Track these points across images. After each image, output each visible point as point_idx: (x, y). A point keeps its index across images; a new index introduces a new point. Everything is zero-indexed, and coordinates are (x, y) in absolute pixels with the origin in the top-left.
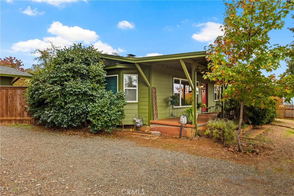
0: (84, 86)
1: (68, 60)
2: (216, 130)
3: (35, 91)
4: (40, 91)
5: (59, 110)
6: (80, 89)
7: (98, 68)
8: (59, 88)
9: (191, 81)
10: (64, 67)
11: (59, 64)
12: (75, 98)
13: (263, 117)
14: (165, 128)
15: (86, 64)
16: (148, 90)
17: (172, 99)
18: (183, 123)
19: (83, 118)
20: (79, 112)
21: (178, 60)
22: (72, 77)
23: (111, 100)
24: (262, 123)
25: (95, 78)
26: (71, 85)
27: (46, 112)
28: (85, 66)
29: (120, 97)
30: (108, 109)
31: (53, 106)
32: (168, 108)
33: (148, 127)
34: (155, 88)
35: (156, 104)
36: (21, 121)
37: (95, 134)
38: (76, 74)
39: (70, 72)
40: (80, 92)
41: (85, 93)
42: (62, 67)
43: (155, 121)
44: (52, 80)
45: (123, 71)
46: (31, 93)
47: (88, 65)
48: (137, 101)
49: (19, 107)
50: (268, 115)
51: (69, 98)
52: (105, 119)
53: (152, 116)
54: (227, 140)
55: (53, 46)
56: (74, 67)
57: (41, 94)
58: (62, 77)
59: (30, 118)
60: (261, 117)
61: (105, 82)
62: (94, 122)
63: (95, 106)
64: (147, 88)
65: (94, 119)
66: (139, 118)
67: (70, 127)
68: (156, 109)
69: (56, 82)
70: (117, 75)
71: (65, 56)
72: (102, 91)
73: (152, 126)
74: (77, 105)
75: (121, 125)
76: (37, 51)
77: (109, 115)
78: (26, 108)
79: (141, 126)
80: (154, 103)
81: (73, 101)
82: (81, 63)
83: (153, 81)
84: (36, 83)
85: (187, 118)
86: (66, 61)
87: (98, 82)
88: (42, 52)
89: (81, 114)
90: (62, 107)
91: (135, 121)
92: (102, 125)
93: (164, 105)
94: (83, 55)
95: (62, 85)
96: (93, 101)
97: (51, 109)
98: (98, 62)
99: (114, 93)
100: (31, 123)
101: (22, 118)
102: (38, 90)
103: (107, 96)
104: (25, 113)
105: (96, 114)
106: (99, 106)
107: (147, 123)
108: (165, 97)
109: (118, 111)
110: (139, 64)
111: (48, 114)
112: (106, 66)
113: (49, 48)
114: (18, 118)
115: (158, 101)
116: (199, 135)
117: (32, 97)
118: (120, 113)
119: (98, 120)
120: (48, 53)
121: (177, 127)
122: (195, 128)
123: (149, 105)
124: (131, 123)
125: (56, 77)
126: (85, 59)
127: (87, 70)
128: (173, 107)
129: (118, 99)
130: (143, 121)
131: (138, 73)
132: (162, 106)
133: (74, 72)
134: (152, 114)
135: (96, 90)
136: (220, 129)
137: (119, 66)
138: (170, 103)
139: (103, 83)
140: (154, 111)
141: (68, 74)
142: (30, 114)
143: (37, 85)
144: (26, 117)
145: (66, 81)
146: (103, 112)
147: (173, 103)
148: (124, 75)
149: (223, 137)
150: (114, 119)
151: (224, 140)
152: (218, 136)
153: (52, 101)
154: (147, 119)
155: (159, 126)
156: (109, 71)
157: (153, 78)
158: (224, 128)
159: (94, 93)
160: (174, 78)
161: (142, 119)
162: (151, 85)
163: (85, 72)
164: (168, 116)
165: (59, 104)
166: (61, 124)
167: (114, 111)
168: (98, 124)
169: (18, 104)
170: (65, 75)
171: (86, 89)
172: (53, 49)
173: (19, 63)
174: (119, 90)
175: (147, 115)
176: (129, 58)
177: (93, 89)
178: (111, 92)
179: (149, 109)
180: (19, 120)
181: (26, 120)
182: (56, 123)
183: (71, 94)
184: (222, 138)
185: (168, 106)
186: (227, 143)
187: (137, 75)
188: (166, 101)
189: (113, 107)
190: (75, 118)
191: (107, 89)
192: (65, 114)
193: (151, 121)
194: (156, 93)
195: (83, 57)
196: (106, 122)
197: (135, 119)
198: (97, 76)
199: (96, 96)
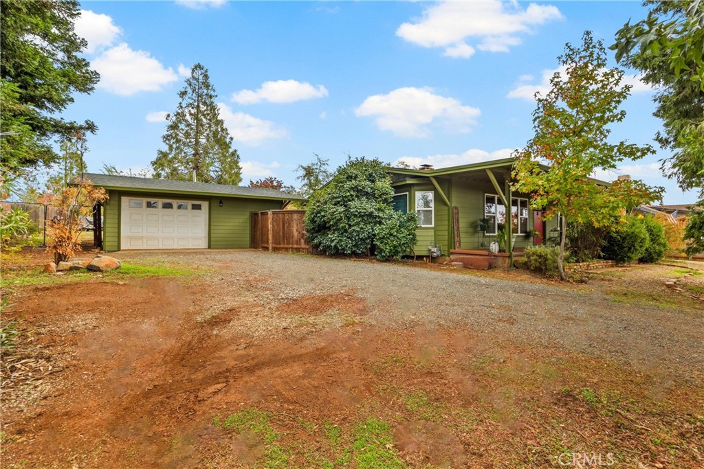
0: (369, 206)
1: (351, 177)
2: (535, 257)
3: (317, 214)
4: (322, 214)
5: (342, 234)
6: (365, 209)
7: (385, 185)
8: (343, 210)
9: (504, 197)
10: (348, 185)
11: (341, 182)
12: (360, 220)
13: (630, 248)
14: (470, 258)
15: (370, 180)
16: (447, 211)
17: (482, 223)
18: (494, 251)
19: (368, 244)
20: (364, 236)
21: (484, 170)
22: (357, 196)
23: (401, 222)
24: (630, 258)
25: (381, 197)
26: (357, 205)
27: (330, 236)
28: (369, 183)
29: (412, 219)
30: (397, 232)
31: (336, 229)
32: (477, 235)
33: (447, 258)
34: (456, 208)
35: (458, 228)
36: (298, 250)
37: (383, 261)
38: (360, 193)
39: (354, 191)
40: (365, 213)
41: (370, 215)
42: (345, 186)
43: (457, 250)
44: (335, 200)
45: (415, 188)
46: (312, 216)
47: (373, 181)
48: (433, 226)
49: (296, 234)
50: (641, 247)
51: (354, 220)
52: (394, 243)
53: (453, 244)
54: (551, 270)
55: (319, 159)
56: (358, 185)
57: (324, 216)
58: (346, 197)
59: (307, 247)
60: (626, 249)
61: (392, 202)
62: (382, 246)
63: (383, 228)
64: (447, 208)
65: (381, 243)
66: (436, 247)
67: (354, 255)
68: (459, 236)
69: (339, 202)
70: (408, 193)
71: (347, 173)
72: (390, 211)
73: (452, 257)
74: (362, 228)
75: (412, 255)
76: (301, 168)
77: (398, 238)
78: (303, 234)
79: (438, 256)
80: (456, 228)
81: (358, 224)
82: (365, 180)
83: (453, 199)
84: (318, 204)
85: (499, 245)
86: (349, 178)
87: (385, 201)
88: (305, 169)
89: (366, 239)
90: (346, 231)
91: (430, 250)
92: (391, 250)
93: (471, 230)
94: (366, 170)
95: (346, 206)
96: (380, 223)
97: (334, 233)
98: (384, 177)
99: (404, 214)
100: (308, 253)
101: (299, 246)
102: (320, 213)
103: (396, 217)
104: (302, 241)
105: (384, 236)
106: (386, 228)
107: (446, 253)
108: (472, 219)
109: (409, 235)
110: (435, 177)
111: (332, 238)
112: (394, 183)
113: (313, 162)
114: (295, 246)
115: (461, 225)
116: (514, 266)
117: (313, 221)
118: (411, 236)
119: (386, 244)
120: (313, 169)
121: (485, 257)
122: (510, 257)
123: (448, 230)
124: (425, 253)
125: (339, 197)
126: (369, 175)
127: (372, 188)
128: (484, 234)
129: (409, 220)
130: (440, 250)
131: (435, 189)
132: (467, 232)
133: (358, 191)
134: (453, 241)
135: (382, 211)
136: (540, 256)
137: (409, 182)
138: (479, 229)
139: (390, 203)
140: (456, 238)
141: (352, 193)
142: (308, 241)
143: (318, 206)
144: (303, 245)
145: (349, 201)
146: (391, 235)
147: (483, 229)
148: (416, 192)
149: (546, 266)
150: (404, 244)
151: (546, 269)
152: (538, 264)
153: (336, 223)
154: (446, 248)
155: (461, 256)
156: (397, 188)
157: (454, 195)
158: (547, 255)
159: (381, 215)
160: (486, 194)
161: (440, 247)
162: (451, 204)
163: (369, 190)
164: (476, 245)
165: (342, 227)
166: (344, 249)
167: (404, 235)
168: (386, 248)
169: (295, 231)
170: (348, 194)
171: (372, 210)
172: (319, 164)
173: (280, 185)
174: (410, 210)
175: (446, 243)
176: (422, 171)
177: (379, 210)
178: (400, 212)
179: (448, 235)
180: (296, 249)
181: (303, 249)
182: (340, 248)
183: (355, 216)
184: (544, 268)
185: (475, 232)
186: (550, 273)
187: (433, 192)
188: (474, 226)
189: (402, 229)
190: (360, 243)
191: (396, 209)
192: (349, 238)
193: (451, 251)
194: (458, 214)
195: (367, 173)
196: (395, 247)
197: (430, 247)
198: (383, 194)
199: (382, 218)
